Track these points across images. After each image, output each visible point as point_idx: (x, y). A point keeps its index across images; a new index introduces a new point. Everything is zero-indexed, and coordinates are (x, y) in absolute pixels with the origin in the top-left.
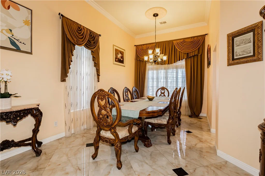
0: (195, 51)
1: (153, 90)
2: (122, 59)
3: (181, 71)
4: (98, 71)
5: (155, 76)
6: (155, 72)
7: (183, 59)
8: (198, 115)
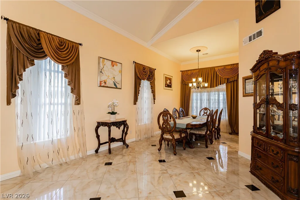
0: (235, 76)
1: (197, 110)
2: (170, 85)
3: (222, 94)
4: (154, 96)
5: (198, 97)
6: (199, 94)
7: (224, 83)
8: (237, 133)
